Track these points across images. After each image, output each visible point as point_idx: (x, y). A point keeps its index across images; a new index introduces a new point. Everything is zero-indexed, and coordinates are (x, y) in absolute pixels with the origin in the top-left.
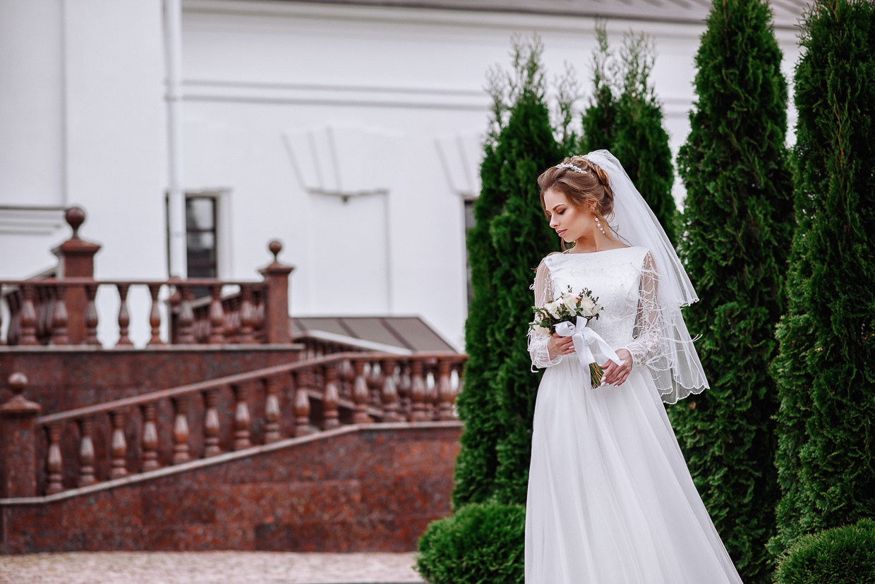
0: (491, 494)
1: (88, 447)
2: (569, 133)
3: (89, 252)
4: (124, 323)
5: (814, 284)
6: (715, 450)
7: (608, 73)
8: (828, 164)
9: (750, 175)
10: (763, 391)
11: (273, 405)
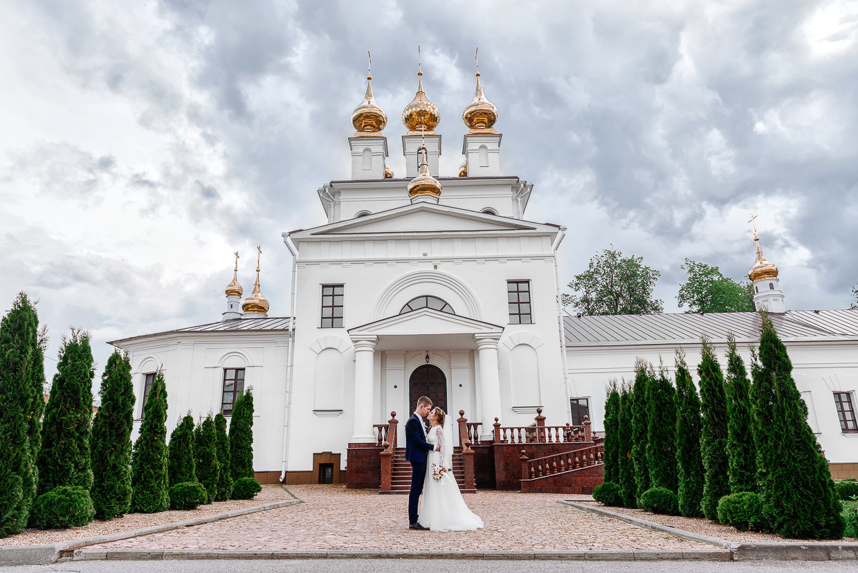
1: (540, 468)
3: (544, 419)
4: (557, 437)
11: (584, 457)
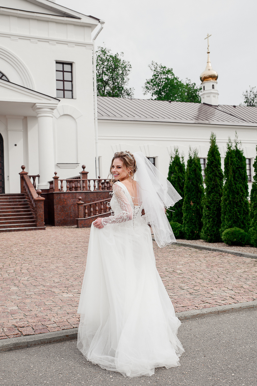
0: (171, 220)
1: (92, 209)
2: (183, 162)
3: (87, 173)
5: (227, 192)
6: (211, 215)
7: (191, 154)
8: (229, 175)
9: (216, 173)
10: (218, 207)
